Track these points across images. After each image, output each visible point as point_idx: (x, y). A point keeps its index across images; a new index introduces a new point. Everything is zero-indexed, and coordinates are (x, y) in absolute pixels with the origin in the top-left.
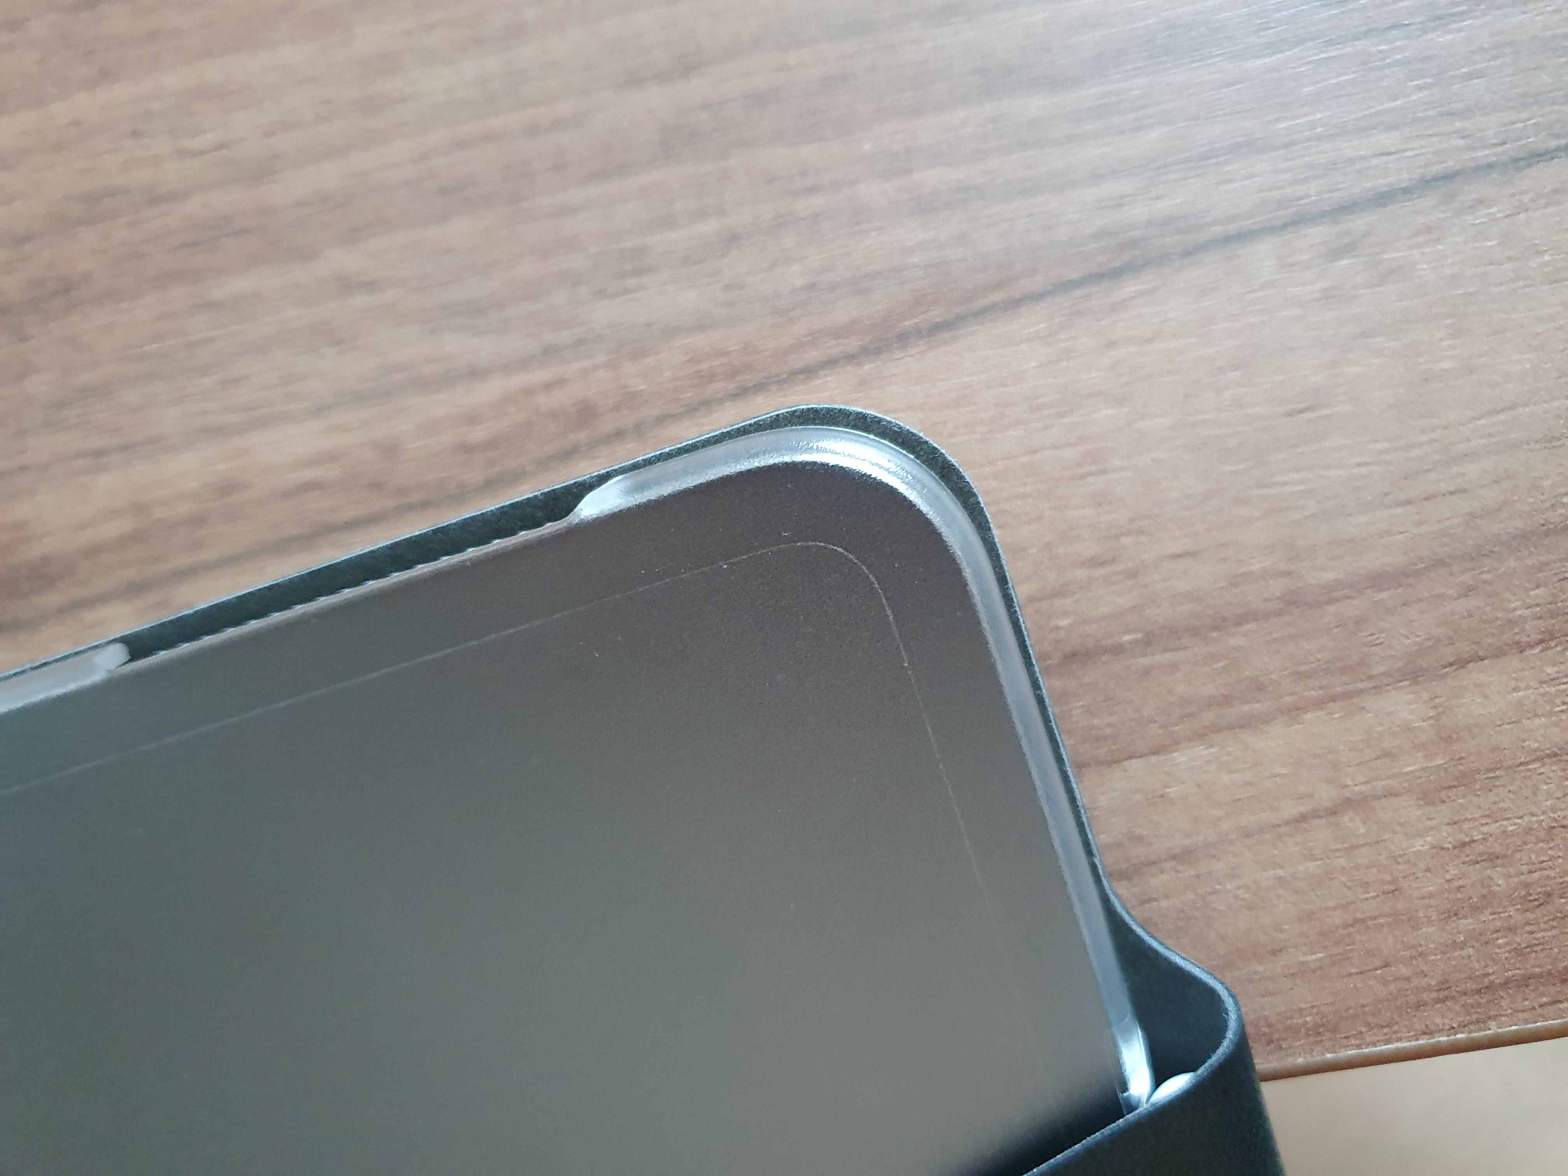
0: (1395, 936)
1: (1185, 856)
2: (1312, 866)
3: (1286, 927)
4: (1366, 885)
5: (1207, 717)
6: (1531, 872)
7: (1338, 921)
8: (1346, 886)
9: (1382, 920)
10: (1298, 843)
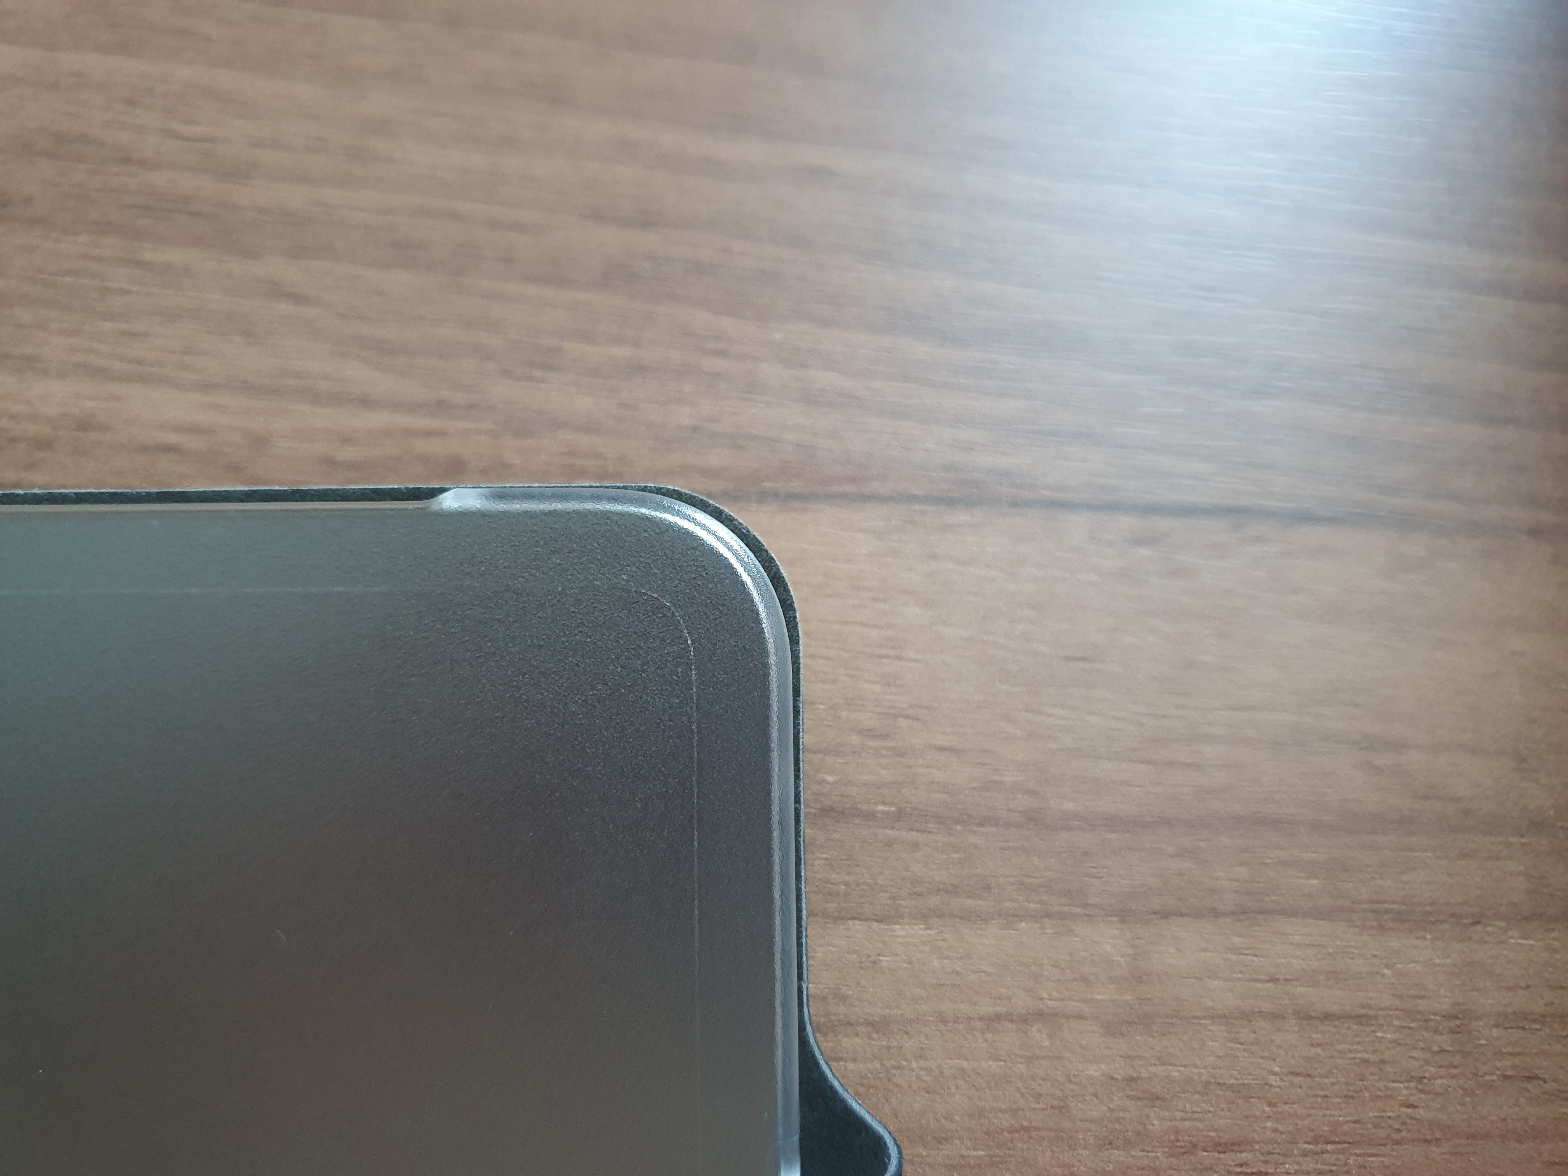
0: (1052, 1151)
1: (881, 1026)
2: (994, 1066)
3: (957, 1118)
4: (1038, 1097)
5: (933, 901)
6: (1183, 1119)
7: (1005, 1124)
8: (1021, 1093)
9: (1044, 1133)
10: (986, 1041)
